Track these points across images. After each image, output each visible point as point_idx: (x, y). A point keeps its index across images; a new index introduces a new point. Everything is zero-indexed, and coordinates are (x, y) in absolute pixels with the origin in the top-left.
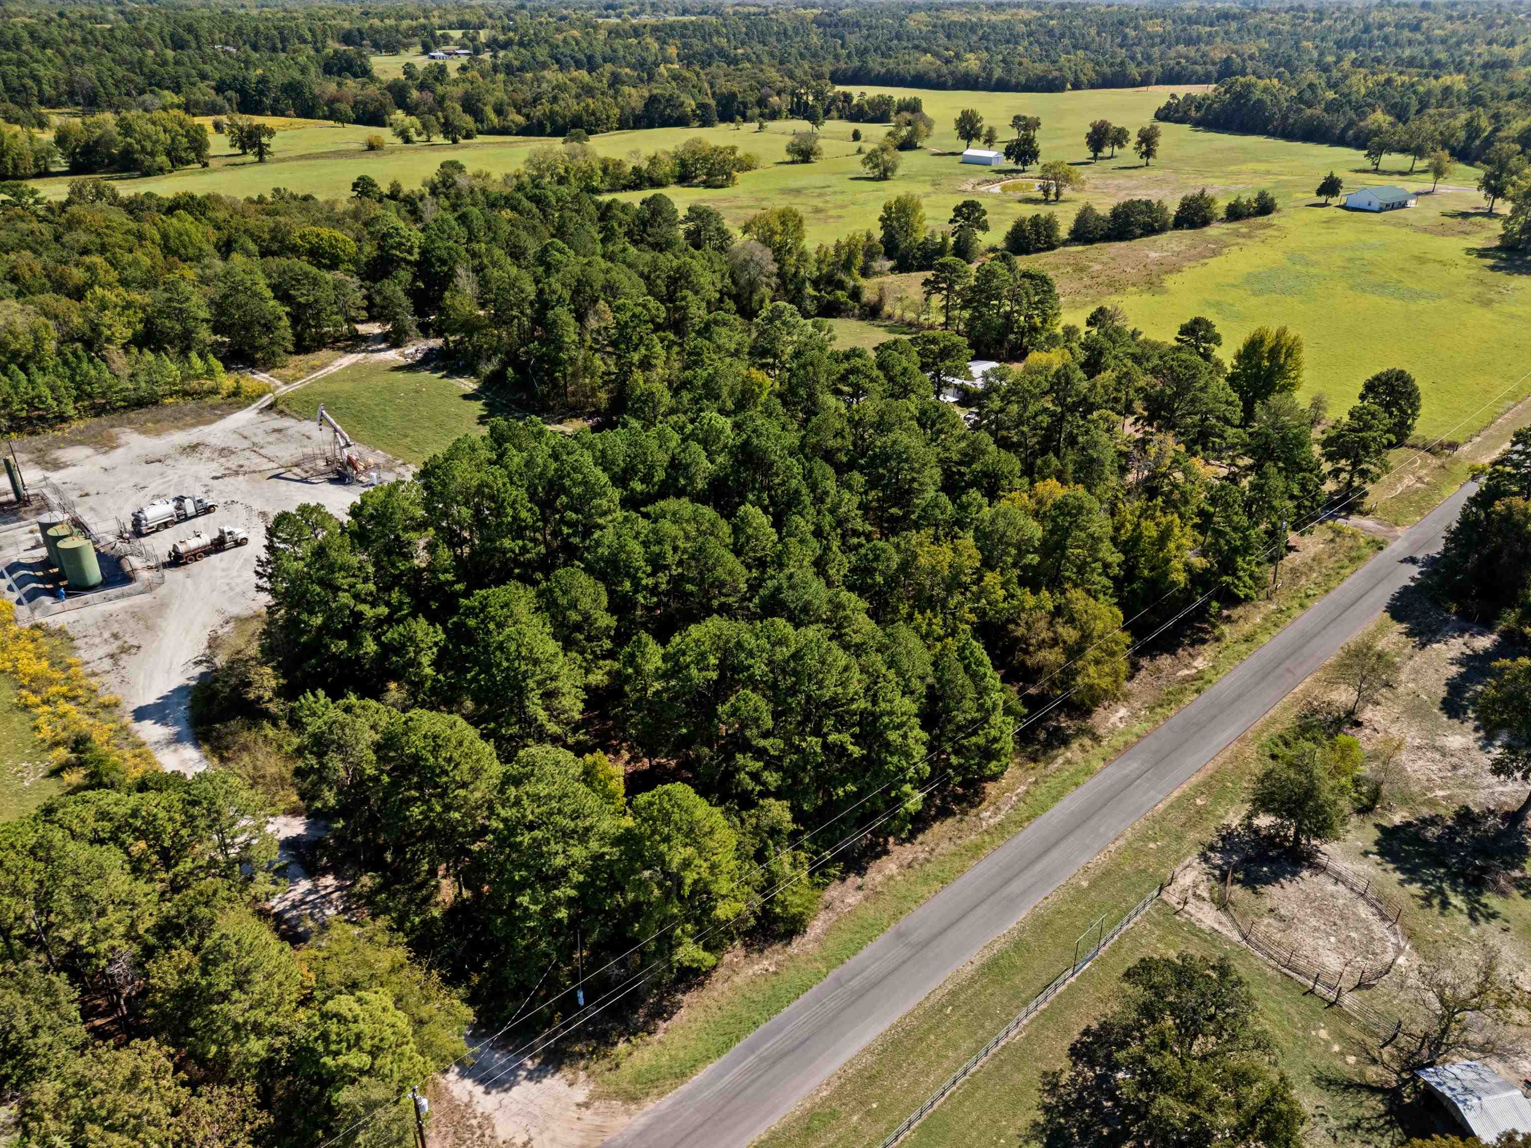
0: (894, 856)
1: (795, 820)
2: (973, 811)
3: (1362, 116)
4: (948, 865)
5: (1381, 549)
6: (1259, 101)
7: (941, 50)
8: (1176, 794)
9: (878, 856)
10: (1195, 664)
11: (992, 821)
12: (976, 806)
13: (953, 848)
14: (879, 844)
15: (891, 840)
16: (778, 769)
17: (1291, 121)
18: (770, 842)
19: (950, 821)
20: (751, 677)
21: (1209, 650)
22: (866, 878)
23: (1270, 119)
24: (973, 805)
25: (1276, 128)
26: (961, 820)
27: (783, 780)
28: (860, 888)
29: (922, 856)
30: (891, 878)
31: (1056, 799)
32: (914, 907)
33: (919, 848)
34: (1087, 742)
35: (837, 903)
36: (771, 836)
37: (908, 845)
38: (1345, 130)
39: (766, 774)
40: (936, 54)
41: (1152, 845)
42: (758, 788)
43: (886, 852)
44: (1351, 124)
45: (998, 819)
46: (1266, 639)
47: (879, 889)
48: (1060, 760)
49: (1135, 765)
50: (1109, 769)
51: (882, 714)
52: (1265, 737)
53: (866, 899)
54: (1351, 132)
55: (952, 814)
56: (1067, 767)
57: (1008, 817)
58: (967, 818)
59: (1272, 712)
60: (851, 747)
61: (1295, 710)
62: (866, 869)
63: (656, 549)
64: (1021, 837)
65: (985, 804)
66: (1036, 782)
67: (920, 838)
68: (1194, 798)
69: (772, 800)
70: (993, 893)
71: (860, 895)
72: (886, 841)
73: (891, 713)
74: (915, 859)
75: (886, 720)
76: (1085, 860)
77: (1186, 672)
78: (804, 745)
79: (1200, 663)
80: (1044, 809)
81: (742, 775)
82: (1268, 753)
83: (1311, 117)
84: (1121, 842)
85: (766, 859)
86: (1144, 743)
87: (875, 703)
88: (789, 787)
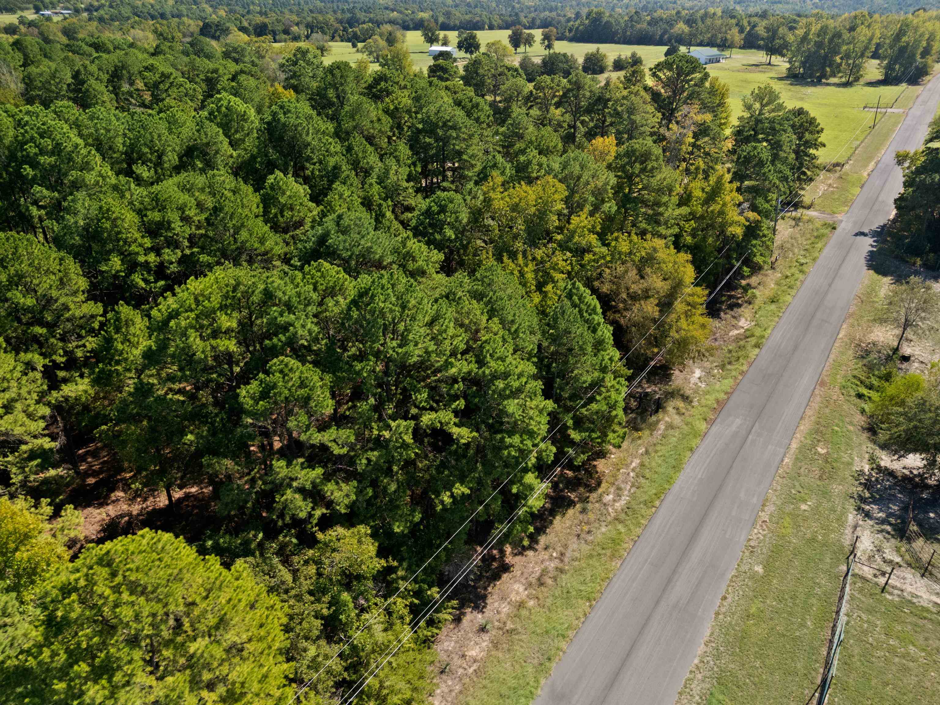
0: (517, 571)
1: (381, 553)
2: (593, 496)
3: (672, 26)
4: (588, 573)
5: (834, 228)
6: (607, 22)
7: (403, 9)
8: (794, 445)
9: (496, 577)
10: (741, 324)
11: (618, 505)
12: (595, 489)
13: (586, 548)
14: (493, 558)
15: (508, 549)
16: (350, 476)
17: (628, 33)
18: (346, 596)
19: (571, 512)
20: (291, 342)
21: (746, 311)
22: (489, 612)
23: (616, 33)
24: (592, 490)
25: (619, 38)
26: (584, 511)
27: (360, 492)
28: (483, 629)
29: (552, 565)
30: (521, 605)
31: (677, 468)
32: (563, 645)
33: (544, 555)
34: (681, 404)
35: (457, 661)
36: (348, 587)
37: (530, 553)
38: (662, 36)
39: (329, 488)
40: (400, 12)
41: (803, 507)
42: (318, 513)
43: (506, 568)
44: (665, 32)
45: (623, 502)
46: (788, 298)
47: (510, 625)
48: (662, 426)
49: (738, 421)
50: (715, 429)
51: (495, 376)
52: (840, 379)
53: (496, 645)
54: (666, 37)
55: (571, 504)
56: (671, 432)
57: (633, 496)
58: (590, 506)
59: (832, 356)
60: (455, 431)
61: (851, 352)
62: (484, 598)
63: (155, 216)
64: (658, 521)
65: (604, 485)
66: (647, 452)
67: (543, 540)
68: (814, 447)
69: (340, 530)
70: (658, 602)
71: (485, 641)
72: (502, 552)
73: (506, 375)
74: (544, 572)
75: (500, 384)
76: (743, 537)
77: (736, 332)
78: (387, 434)
79: (743, 323)
80: (669, 480)
81: (289, 494)
82: (853, 393)
83: (640, 30)
84: (770, 508)
85: (345, 627)
86: (734, 398)
87: (481, 363)
88: (369, 502)
